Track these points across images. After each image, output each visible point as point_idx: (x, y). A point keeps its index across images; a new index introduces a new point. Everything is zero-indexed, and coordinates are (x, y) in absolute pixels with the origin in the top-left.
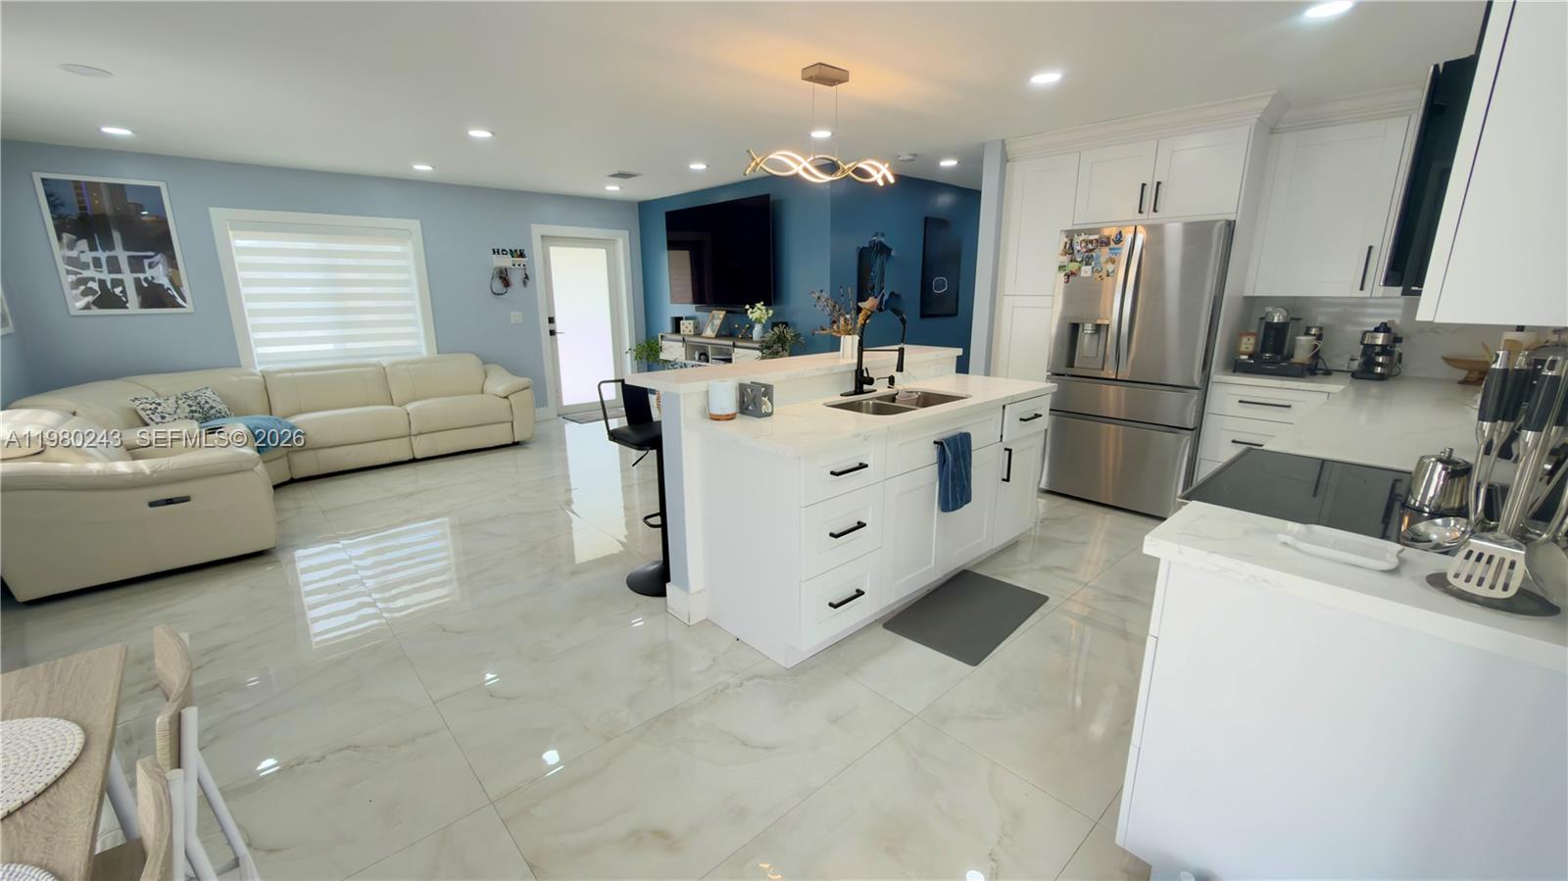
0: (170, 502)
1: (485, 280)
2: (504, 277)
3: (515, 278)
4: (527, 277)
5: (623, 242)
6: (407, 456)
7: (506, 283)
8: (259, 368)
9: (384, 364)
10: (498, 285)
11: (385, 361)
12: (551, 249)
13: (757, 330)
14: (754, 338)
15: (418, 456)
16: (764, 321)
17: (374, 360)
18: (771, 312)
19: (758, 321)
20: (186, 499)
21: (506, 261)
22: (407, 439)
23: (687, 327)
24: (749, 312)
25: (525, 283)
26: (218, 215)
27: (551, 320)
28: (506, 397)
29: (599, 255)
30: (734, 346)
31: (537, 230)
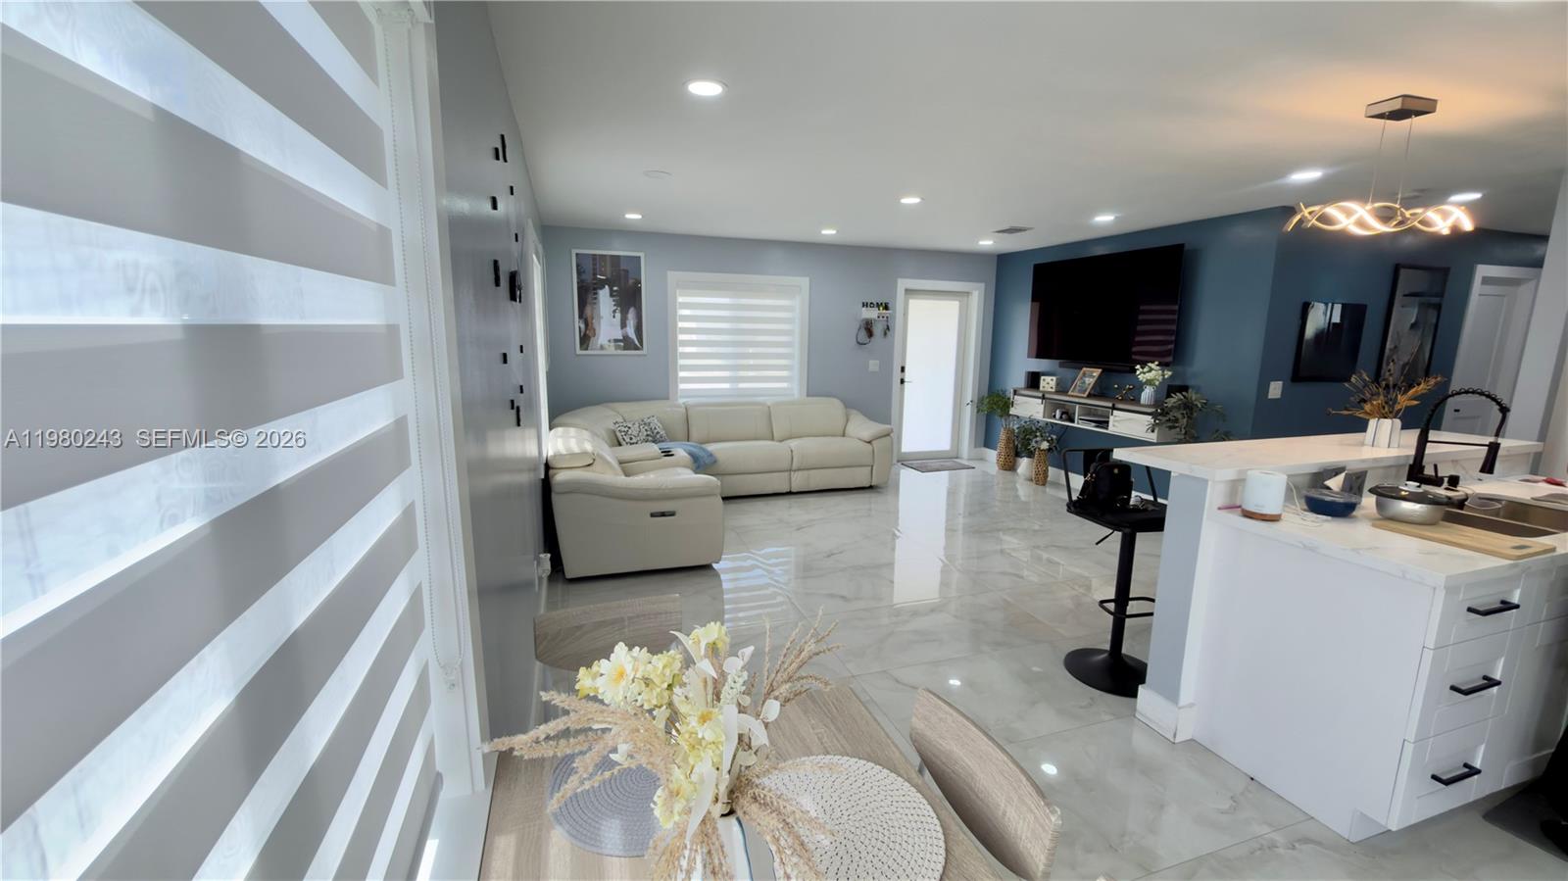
0: (663, 514)
1: (853, 328)
2: (868, 328)
3: (878, 330)
4: (888, 328)
5: (977, 296)
6: (785, 489)
7: (870, 333)
8: (681, 401)
9: (769, 404)
10: (863, 334)
11: (769, 401)
12: (911, 301)
13: (1147, 395)
14: (1142, 402)
15: (793, 490)
16: (1157, 383)
17: (760, 399)
18: (1168, 374)
19: (1149, 382)
20: (672, 514)
21: (872, 314)
22: (786, 474)
23: (1048, 383)
24: (1138, 372)
25: (885, 334)
26: (673, 276)
27: (903, 369)
28: (869, 442)
29: (952, 307)
30: (1114, 408)
31: (903, 284)
